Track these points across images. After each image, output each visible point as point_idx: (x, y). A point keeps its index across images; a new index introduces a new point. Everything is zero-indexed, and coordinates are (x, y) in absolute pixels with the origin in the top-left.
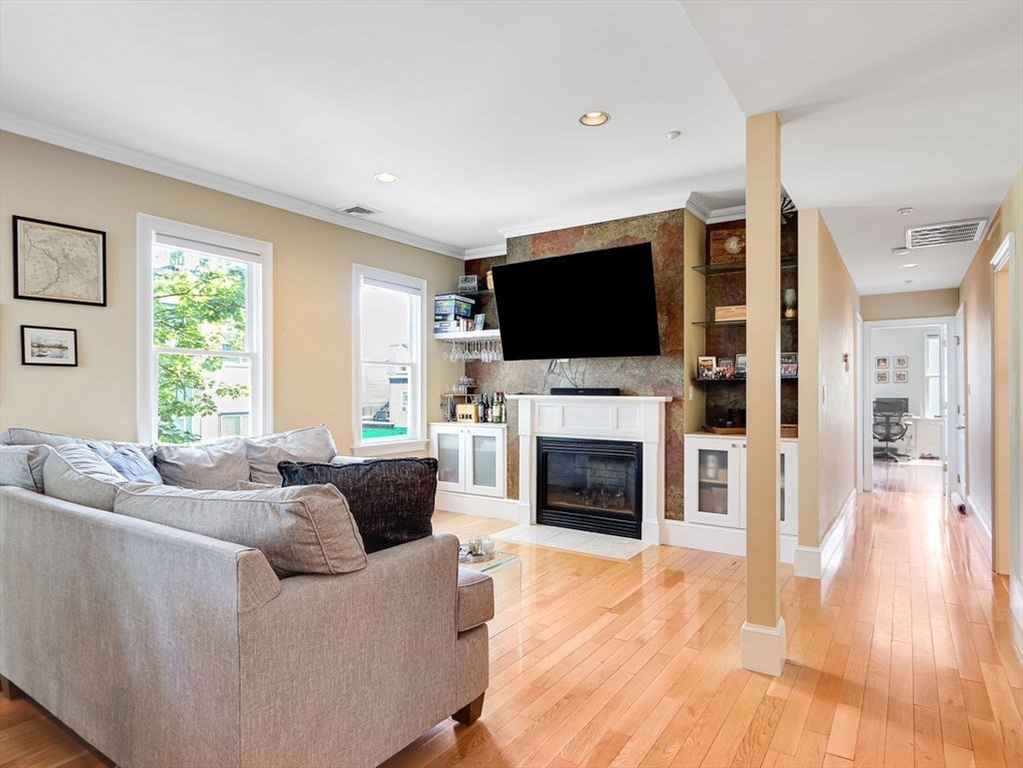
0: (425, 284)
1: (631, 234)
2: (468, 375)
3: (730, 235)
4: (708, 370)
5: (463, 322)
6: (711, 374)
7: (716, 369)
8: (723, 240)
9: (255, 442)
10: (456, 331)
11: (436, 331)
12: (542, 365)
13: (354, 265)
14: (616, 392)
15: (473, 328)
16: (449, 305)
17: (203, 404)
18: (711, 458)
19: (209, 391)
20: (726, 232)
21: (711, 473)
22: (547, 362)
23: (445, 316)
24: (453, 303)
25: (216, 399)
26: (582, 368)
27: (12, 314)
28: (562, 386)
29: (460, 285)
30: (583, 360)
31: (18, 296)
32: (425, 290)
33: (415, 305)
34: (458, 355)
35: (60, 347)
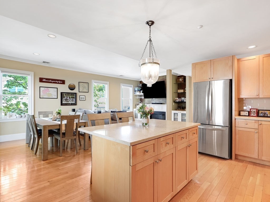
0: (133, 85)
1: (164, 78)
2: (140, 101)
3: (180, 78)
4: (177, 100)
5: (139, 92)
6: (178, 101)
7: (178, 100)
8: (179, 79)
9: (107, 111)
10: (138, 93)
11: (135, 93)
13: (121, 84)
14: (161, 104)
15: (140, 93)
16: (136, 89)
17: (97, 105)
18: (176, 114)
19: (98, 103)
20: (179, 78)
21: (176, 117)
22: (151, 99)
23: (136, 91)
24: (137, 89)
25: (99, 104)
26: (157, 100)
27: (79, 94)
28: (154, 103)
29: (139, 85)
30: (157, 99)
31: (79, 92)
32: (133, 87)
33: (131, 89)
34: (138, 97)
35: (84, 98)
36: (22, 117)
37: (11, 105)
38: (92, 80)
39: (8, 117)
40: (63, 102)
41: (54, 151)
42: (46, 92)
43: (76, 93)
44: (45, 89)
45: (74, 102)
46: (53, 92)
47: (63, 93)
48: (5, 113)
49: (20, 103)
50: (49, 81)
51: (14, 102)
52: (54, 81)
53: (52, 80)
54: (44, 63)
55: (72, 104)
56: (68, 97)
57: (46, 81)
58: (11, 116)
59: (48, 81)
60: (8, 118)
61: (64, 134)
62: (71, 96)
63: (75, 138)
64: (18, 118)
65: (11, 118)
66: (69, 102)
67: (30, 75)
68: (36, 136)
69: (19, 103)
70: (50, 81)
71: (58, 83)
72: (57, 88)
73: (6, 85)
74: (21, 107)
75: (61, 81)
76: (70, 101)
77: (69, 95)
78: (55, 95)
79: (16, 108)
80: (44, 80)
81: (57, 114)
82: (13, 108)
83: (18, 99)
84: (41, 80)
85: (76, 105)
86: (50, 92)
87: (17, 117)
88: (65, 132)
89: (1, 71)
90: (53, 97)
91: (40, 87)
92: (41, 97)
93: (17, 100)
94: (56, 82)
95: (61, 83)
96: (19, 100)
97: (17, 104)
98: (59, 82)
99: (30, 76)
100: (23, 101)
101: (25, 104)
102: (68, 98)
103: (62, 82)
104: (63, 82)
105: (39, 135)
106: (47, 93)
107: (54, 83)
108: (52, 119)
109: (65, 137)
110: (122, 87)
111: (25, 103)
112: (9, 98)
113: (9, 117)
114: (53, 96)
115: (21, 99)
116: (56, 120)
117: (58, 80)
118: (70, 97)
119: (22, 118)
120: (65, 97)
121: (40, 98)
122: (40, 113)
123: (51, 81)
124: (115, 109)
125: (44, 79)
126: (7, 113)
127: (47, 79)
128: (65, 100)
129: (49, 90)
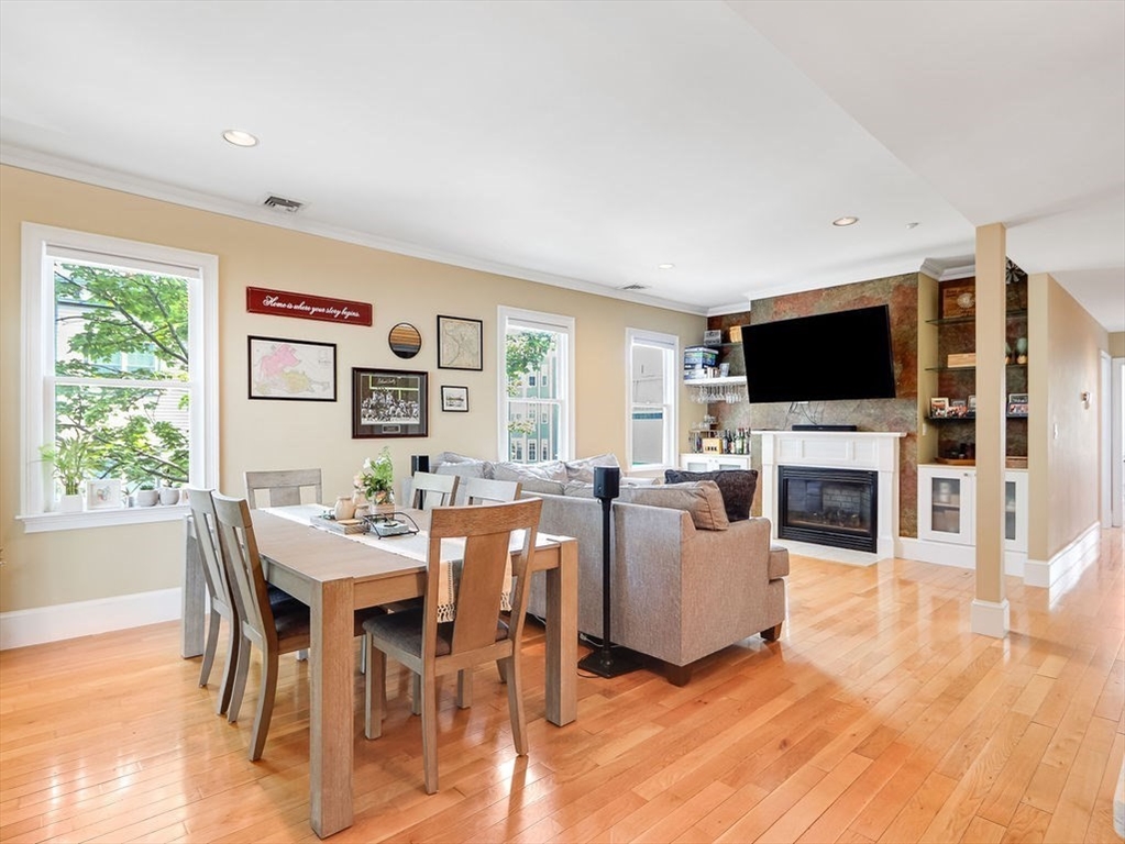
0: (677, 338)
2: (710, 413)
3: (963, 292)
4: (941, 410)
5: (710, 370)
6: (944, 413)
7: (948, 408)
8: (956, 296)
10: (703, 377)
11: (686, 377)
12: (784, 406)
13: (627, 329)
14: (853, 429)
15: (719, 375)
16: (695, 356)
18: (943, 485)
20: (958, 289)
21: (944, 498)
22: (789, 404)
23: (694, 366)
24: (701, 355)
26: (820, 409)
27: (437, 379)
28: (802, 423)
29: (706, 339)
30: (822, 402)
31: (439, 367)
32: (677, 344)
33: (670, 358)
34: (703, 398)
35: (460, 399)
36: (157, 499)
37: (103, 437)
38: (499, 307)
39: (85, 500)
40: (364, 421)
41: (368, 734)
42: (280, 365)
43: (426, 373)
44: (273, 348)
45: (416, 421)
46: (312, 368)
47: (362, 375)
48: (69, 478)
49: (145, 424)
50: (296, 307)
51: (117, 420)
52: (320, 310)
53: (313, 301)
54: (268, 210)
55: (405, 432)
56: (385, 393)
57: (279, 305)
58: (102, 497)
59: (290, 306)
60: (85, 509)
61: (446, 631)
62: (400, 389)
63: (508, 653)
64: (136, 508)
65: (104, 507)
66: (394, 421)
67: (201, 271)
68: (254, 631)
69: (142, 426)
70: (300, 307)
71: (341, 319)
72: (334, 346)
73: (78, 336)
74: (147, 445)
75: (352, 306)
76: (399, 416)
77: (391, 385)
78: (322, 384)
79: (126, 452)
80: (271, 302)
81: (365, 489)
82: (110, 451)
83: (136, 408)
84: (257, 300)
85: (427, 436)
86: (300, 368)
87: (135, 502)
88: (451, 620)
89: (44, 244)
90: (313, 391)
91: (250, 338)
92: (253, 395)
93: (132, 412)
94: (328, 311)
95: (351, 321)
96: (141, 412)
97: (131, 431)
98: (344, 312)
99: (198, 277)
100: (160, 416)
101: (168, 434)
102: (389, 398)
103: (357, 315)
104: (362, 314)
105: (279, 633)
106: (287, 370)
107: (318, 317)
108: (333, 518)
109: (450, 653)
110: (633, 344)
111: (166, 425)
112: (93, 405)
113: (92, 502)
114: (314, 386)
115: (147, 406)
116: (365, 531)
117: (339, 304)
118: (395, 394)
119: (158, 506)
120: (374, 395)
121: (251, 397)
122: (255, 480)
123: (308, 308)
124: (609, 456)
125: (273, 294)
126: (81, 477)
127: (284, 297)
128: (372, 408)
129: (297, 355)
